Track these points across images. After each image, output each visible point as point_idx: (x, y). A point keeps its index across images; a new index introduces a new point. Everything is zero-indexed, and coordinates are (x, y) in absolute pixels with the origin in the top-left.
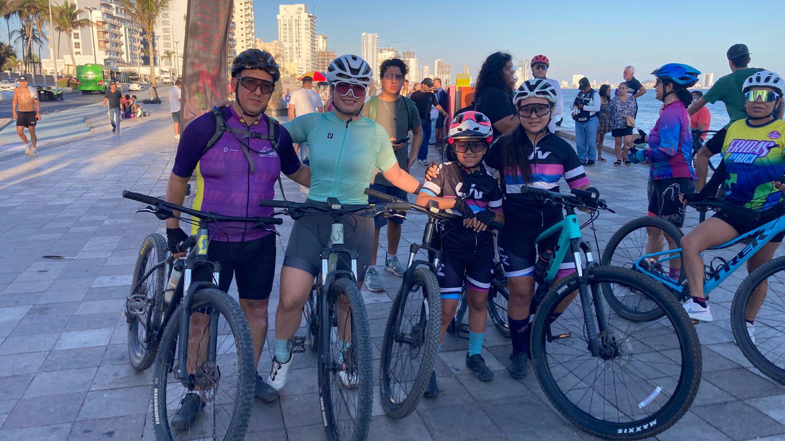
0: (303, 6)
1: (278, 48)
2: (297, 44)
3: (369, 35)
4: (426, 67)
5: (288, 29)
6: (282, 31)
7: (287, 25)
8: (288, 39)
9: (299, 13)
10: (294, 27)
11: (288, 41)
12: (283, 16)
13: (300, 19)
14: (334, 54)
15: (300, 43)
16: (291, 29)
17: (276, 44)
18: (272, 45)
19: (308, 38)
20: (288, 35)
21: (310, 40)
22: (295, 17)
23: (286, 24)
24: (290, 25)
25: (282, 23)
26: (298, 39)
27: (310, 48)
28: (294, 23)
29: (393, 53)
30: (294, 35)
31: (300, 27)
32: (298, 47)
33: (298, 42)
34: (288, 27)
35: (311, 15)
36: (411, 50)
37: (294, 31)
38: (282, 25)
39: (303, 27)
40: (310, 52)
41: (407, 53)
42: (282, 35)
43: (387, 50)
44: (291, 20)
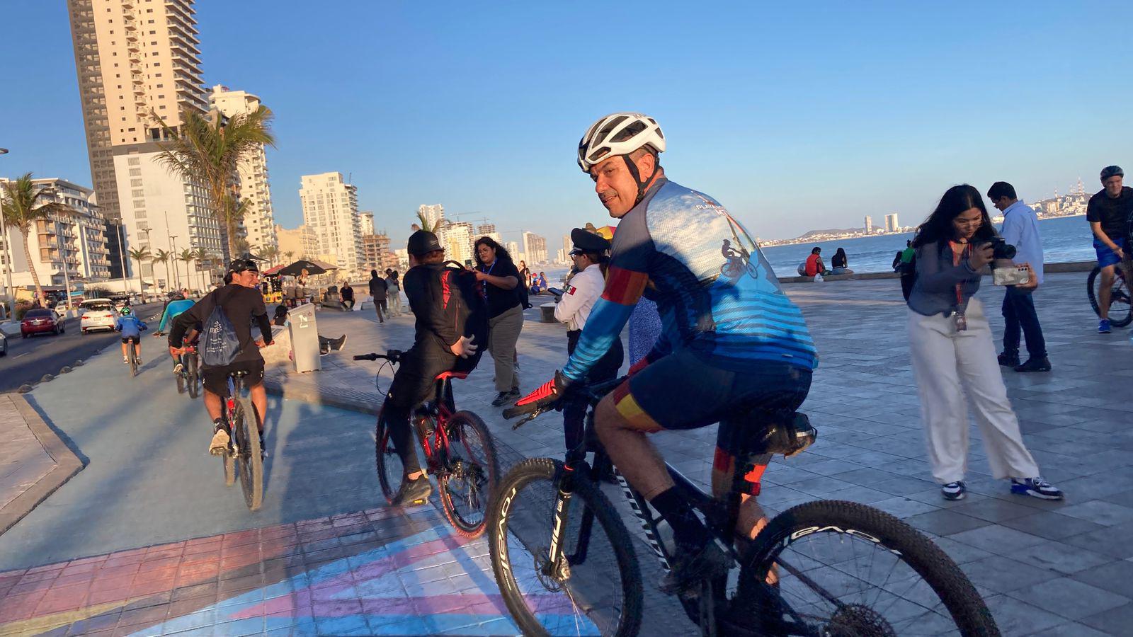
0: (336, 174)
1: (307, 235)
2: (333, 228)
3: (429, 207)
4: (513, 243)
5: (317, 208)
6: (309, 212)
7: (316, 203)
8: (318, 222)
9: (332, 185)
10: (325, 204)
11: (319, 224)
12: (308, 191)
13: (333, 193)
14: (386, 237)
15: (337, 225)
16: (321, 208)
17: (304, 230)
18: (298, 233)
19: (349, 218)
20: (317, 217)
21: (351, 221)
22: (327, 190)
23: (313, 202)
24: (320, 202)
25: (307, 201)
26: (333, 221)
27: (352, 232)
28: (325, 196)
29: (466, 228)
30: (327, 216)
31: (335, 203)
32: (334, 231)
33: (334, 226)
34: (316, 205)
35: (350, 186)
36: (490, 223)
37: (326, 210)
38: (307, 203)
39: (339, 203)
40: (352, 237)
41: (485, 227)
42: (310, 218)
43: (457, 225)
44: (320, 196)
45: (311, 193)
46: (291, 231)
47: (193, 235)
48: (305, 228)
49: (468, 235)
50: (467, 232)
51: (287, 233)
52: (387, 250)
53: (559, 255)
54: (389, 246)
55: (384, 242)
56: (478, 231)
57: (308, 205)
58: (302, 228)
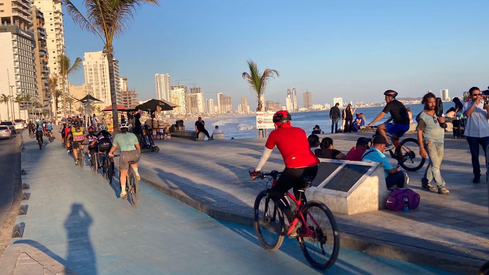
1: (87, 90)
2: (103, 86)
3: (161, 75)
4: (211, 100)
5: (93, 73)
6: (88, 75)
7: (93, 70)
8: (94, 82)
9: (104, 59)
10: (99, 71)
12: (88, 62)
13: (104, 64)
14: (135, 93)
16: (96, 73)
18: (82, 88)
20: (94, 78)
22: (100, 62)
23: (91, 69)
24: (95, 69)
25: (87, 68)
26: (103, 81)
28: (99, 67)
29: (183, 89)
30: (99, 78)
31: (105, 71)
32: (104, 88)
33: (104, 84)
34: (93, 71)
35: (115, 60)
36: (197, 86)
37: (99, 75)
38: (88, 70)
41: (194, 89)
42: (88, 79)
43: (177, 87)
44: (95, 66)
45: (90, 64)
46: (77, 87)
47: (18, 87)
48: (87, 85)
49: (184, 94)
50: (183, 92)
51: (75, 88)
52: (135, 101)
53: (239, 108)
54: (136, 98)
55: (133, 96)
56: (190, 91)
57: (88, 72)
58: (85, 85)
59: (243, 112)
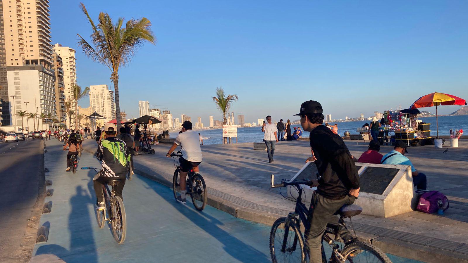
0: (105, 86)
1: (92, 111)
2: (102, 109)
3: (143, 102)
4: (177, 119)
5: (96, 100)
6: (92, 101)
7: (96, 97)
8: (96, 106)
9: (103, 90)
10: (100, 98)
11: (96, 107)
12: (92, 92)
13: (104, 94)
14: (125, 114)
15: (104, 107)
16: (98, 100)
17: (90, 109)
18: (88, 110)
19: (110, 104)
20: (96, 103)
21: (111, 106)
22: (101, 92)
23: (94, 97)
24: (97, 97)
25: (92, 96)
26: (103, 105)
27: (111, 110)
28: (100, 96)
29: (158, 111)
30: (100, 103)
31: (104, 98)
32: (103, 110)
33: (103, 108)
34: (96, 98)
35: (111, 91)
36: (168, 110)
37: (100, 101)
38: (92, 97)
39: (106, 99)
40: (111, 113)
41: (166, 111)
42: (92, 103)
43: (154, 110)
44: (98, 95)
45: (94, 93)
46: (85, 109)
47: (42, 108)
48: (91, 108)
49: (159, 115)
50: (158, 113)
51: (83, 110)
52: (124, 119)
53: (196, 125)
54: (126, 117)
55: (124, 116)
56: (163, 113)
57: (92, 99)
58: (90, 108)
59: (199, 127)
